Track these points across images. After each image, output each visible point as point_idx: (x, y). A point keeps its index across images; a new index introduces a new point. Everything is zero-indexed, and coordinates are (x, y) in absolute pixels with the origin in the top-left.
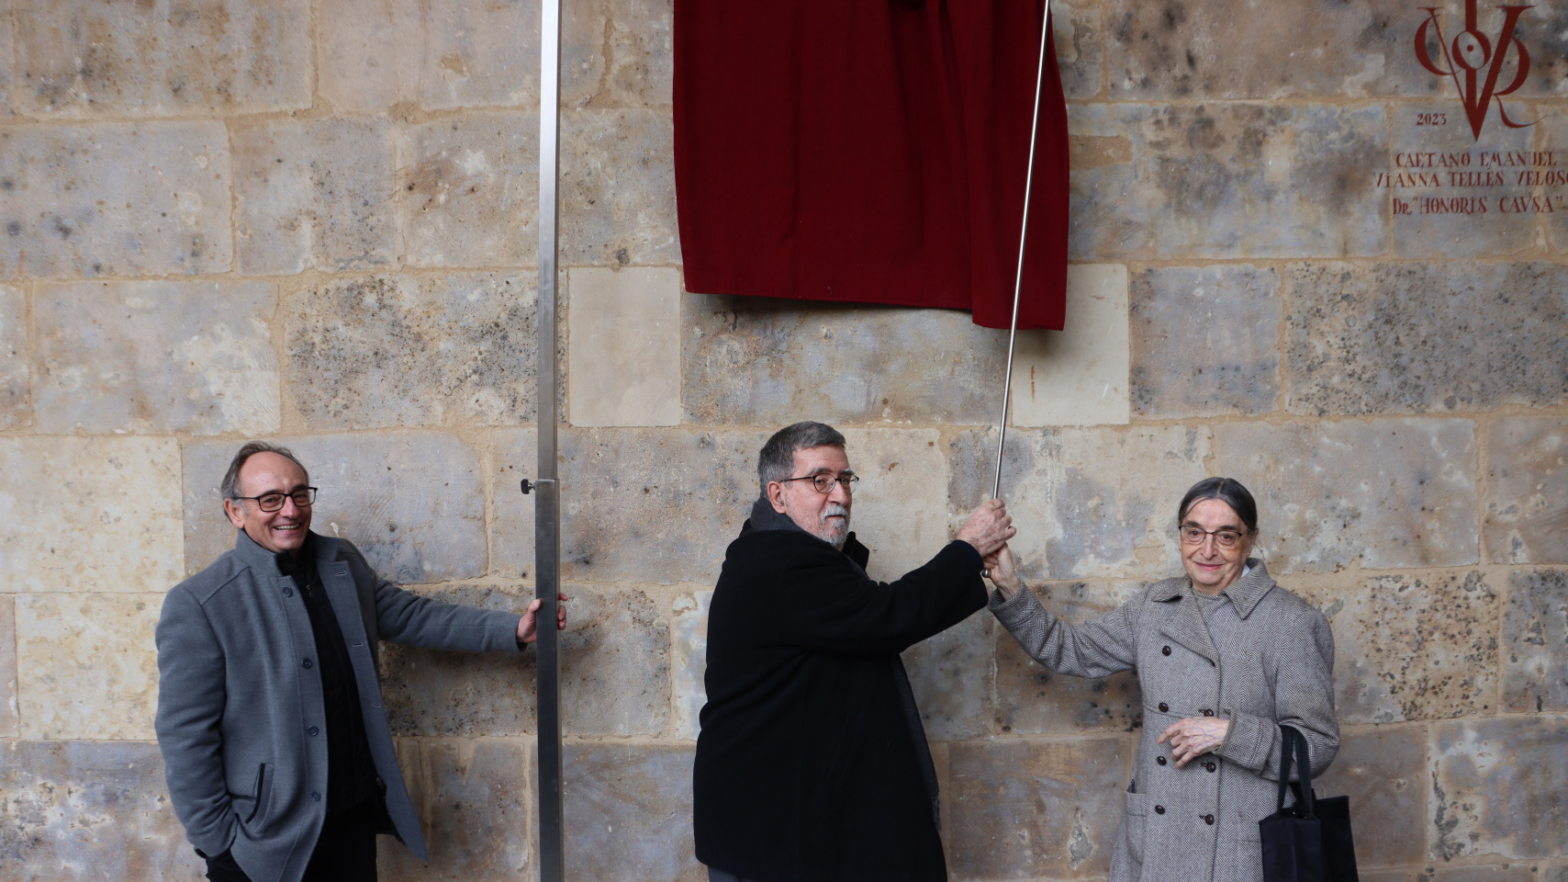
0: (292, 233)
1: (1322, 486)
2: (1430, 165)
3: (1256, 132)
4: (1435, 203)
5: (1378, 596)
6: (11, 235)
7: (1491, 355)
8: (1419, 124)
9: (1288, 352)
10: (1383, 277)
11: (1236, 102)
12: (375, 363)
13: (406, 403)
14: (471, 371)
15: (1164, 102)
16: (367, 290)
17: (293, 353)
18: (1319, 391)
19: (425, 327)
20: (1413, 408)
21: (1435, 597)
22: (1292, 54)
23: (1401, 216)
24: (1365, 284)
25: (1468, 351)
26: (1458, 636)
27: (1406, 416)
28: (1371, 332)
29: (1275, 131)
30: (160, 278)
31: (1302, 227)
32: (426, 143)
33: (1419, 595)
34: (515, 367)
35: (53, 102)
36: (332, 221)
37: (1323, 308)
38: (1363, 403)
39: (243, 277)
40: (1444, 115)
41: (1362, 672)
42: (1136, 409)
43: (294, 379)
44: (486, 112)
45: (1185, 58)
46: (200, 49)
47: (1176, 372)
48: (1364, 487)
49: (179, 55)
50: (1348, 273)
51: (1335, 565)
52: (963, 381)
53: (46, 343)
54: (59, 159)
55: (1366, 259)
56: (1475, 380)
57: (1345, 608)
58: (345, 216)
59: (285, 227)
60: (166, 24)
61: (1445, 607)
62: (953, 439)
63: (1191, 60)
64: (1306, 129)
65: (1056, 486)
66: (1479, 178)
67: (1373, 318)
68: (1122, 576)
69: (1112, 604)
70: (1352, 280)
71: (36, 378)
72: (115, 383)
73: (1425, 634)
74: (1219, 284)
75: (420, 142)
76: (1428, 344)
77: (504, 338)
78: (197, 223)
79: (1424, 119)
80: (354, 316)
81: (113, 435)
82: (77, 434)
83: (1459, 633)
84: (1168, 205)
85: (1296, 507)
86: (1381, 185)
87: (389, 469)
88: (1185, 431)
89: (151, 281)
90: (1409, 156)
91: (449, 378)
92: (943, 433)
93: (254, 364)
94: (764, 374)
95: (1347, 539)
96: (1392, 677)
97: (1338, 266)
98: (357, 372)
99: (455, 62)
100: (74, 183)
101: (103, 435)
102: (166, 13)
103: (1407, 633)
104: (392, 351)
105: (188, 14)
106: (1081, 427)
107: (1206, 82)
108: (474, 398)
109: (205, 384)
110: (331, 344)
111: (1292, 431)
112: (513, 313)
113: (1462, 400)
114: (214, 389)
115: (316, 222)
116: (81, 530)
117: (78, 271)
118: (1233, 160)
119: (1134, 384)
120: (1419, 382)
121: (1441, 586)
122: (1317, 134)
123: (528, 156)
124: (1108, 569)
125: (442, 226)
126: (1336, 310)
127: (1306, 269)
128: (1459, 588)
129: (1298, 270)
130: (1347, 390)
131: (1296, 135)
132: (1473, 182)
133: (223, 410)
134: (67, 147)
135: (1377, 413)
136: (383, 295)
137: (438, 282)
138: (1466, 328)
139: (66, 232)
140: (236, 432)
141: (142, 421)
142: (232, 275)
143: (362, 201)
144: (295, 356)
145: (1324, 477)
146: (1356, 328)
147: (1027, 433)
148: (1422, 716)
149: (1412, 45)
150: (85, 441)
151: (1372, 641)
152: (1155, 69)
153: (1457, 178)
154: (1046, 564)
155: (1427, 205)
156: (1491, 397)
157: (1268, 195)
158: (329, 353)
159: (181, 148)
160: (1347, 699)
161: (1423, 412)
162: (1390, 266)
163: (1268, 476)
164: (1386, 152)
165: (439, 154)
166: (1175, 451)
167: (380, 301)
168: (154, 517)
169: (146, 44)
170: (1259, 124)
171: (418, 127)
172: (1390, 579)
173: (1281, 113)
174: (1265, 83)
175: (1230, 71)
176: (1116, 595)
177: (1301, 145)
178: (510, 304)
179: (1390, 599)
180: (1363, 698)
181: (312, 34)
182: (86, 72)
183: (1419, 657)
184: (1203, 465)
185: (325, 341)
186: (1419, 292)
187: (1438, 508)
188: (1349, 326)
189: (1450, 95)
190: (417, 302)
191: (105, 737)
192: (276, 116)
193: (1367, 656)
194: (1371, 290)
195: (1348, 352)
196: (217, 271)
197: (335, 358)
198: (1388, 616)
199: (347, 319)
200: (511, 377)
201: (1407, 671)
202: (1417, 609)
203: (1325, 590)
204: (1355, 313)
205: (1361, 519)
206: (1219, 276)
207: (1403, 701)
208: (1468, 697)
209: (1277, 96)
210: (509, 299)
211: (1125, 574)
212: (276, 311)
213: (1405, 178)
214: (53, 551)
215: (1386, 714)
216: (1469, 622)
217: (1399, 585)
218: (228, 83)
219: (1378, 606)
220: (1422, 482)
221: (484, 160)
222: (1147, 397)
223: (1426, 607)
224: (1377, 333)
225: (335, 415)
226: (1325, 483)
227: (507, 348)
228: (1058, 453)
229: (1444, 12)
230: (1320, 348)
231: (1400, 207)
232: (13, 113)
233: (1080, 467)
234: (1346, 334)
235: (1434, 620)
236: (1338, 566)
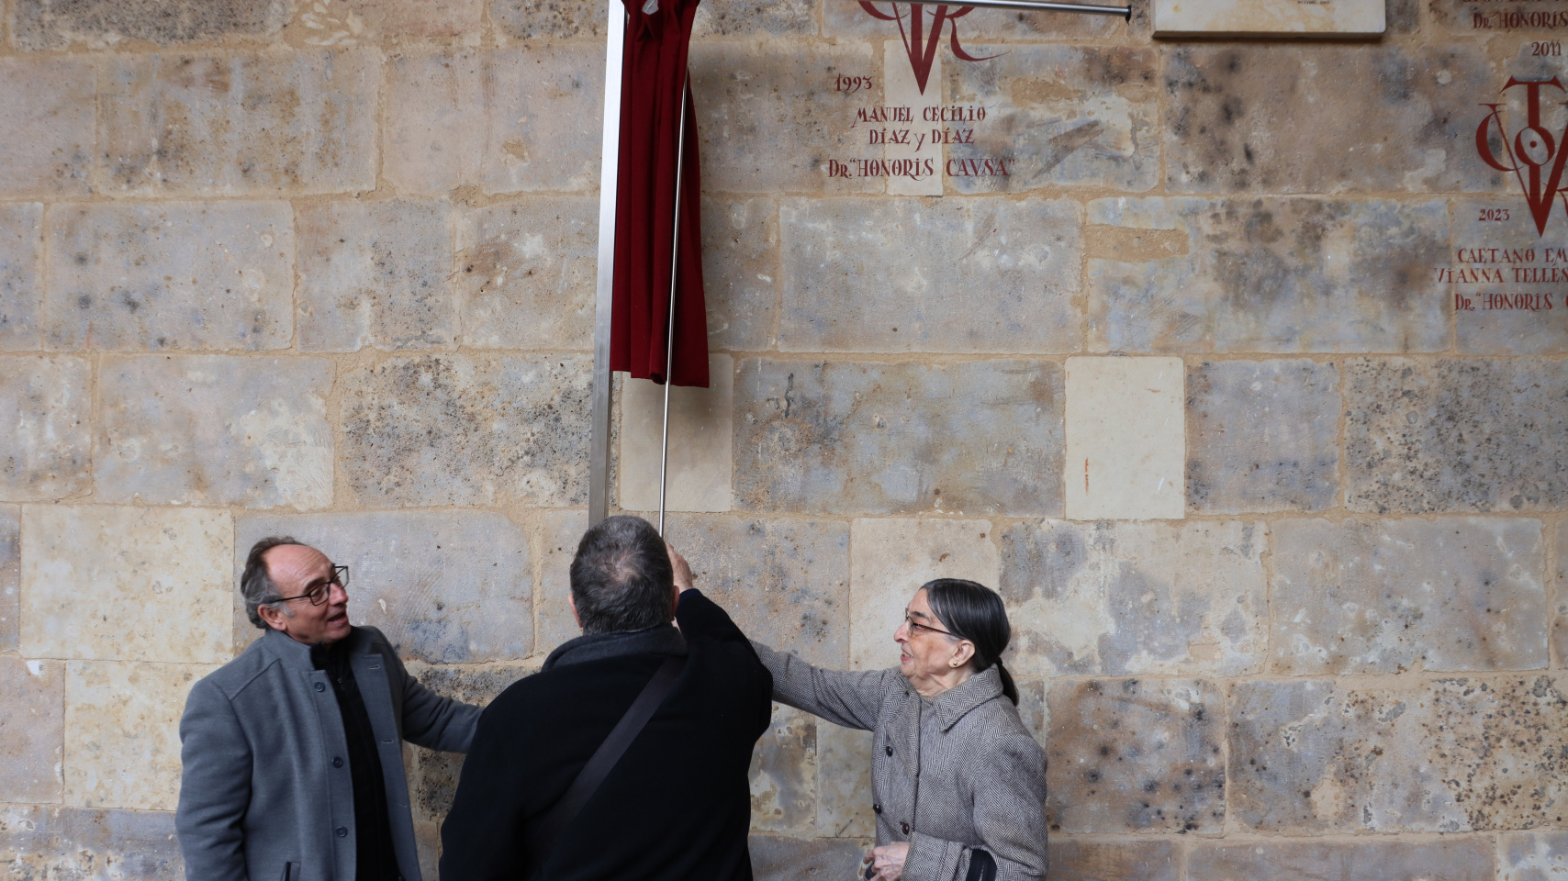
0: (351, 311)
1: (1383, 586)
2: (1493, 261)
3: (1315, 227)
4: (1499, 299)
5: (1442, 699)
6: (82, 308)
7: (1558, 454)
8: (1481, 219)
9: (1348, 448)
10: (1446, 373)
11: (1294, 196)
12: (428, 442)
13: (458, 482)
14: (523, 452)
15: (1221, 196)
16: (422, 369)
17: (348, 429)
18: (1379, 488)
19: (479, 407)
20: (1477, 507)
21: (1502, 702)
22: (1351, 149)
23: (1464, 311)
24: (1427, 379)
25: (1535, 449)
26: (1527, 744)
27: (1470, 514)
28: (1433, 429)
29: (1334, 226)
30: (222, 352)
31: (1362, 322)
32: (486, 226)
33: (1485, 700)
34: (566, 449)
35: (129, 181)
36: (391, 300)
37: (1383, 403)
38: (1425, 501)
39: (302, 354)
40: (1507, 210)
41: (1425, 778)
42: (1191, 504)
43: (349, 456)
44: (546, 196)
45: (1243, 152)
46: (270, 132)
47: (1233, 467)
48: (1426, 587)
49: (251, 138)
50: (1409, 369)
51: (1397, 666)
52: (1017, 473)
53: (109, 413)
54: (131, 235)
55: (1428, 354)
56: (1542, 479)
57: (1407, 711)
58: (404, 296)
59: (345, 306)
60: (240, 108)
61: (1513, 713)
62: (1005, 531)
63: (1249, 155)
64: (1365, 224)
65: (1109, 580)
66: (1544, 274)
67: (1435, 414)
68: (1176, 673)
69: (1165, 702)
70: (1414, 376)
71: (97, 448)
72: (173, 454)
73: (1492, 740)
74: (1277, 379)
75: (480, 224)
76: (1492, 442)
77: (557, 420)
78: (259, 300)
79: (1487, 215)
80: (409, 395)
81: (169, 505)
82: (134, 504)
83: (1529, 740)
84: (1225, 299)
85: (1356, 606)
86: (1442, 280)
87: (439, 547)
88: (1241, 527)
89: (213, 356)
90: (1472, 252)
91: (501, 459)
92: (995, 525)
93: (310, 440)
94: (815, 462)
95: (1409, 640)
96: (1458, 784)
97: (1399, 362)
98: (410, 450)
99: (516, 148)
100: (144, 260)
101: (159, 505)
102: (240, 97)
103: (1473, 738)
104: (446, 430)
105: (260, 98)
106: (1135, 521)
107: (1264, 176)
108: (525, 479)
109: (261, 457)
110: (386, 422)
111: (1351, 529)
112: (567, 396)
113: (1529, 499)
114: (269, 463)
115: (376, 301)
116: (133, 598)
117: (143, 344)
118: (1291, 254)
119: (1190, 478)
120: (1483, 481)
121: (1509, 691)
122: (1376, 229)
123: (586, 240)
124: (1161, 665)
125: (499, 308)
126: (1397, 405)
127: (1366, 364)
128: (1528, 693)
129: (1358, 365)
130: (1408, 487)
131: (1356, 229)
132: (1537, 279)
133: (277, 484)
134: (140, 224)
135: (1440, 511)
136: (438, 374)
137: (494, 363)
138: (1532, 426)
139: (133, 305)
140: (289, 506)
141: (198, 493)
142: (292, 351)
143: (421, 281)
144: (350, 432)
145: (1385, 576)
146: (1418, 424)
147: (1080, 527)
148: (1490, 826)
149: (1474, 140)
150: (141, 511)
151: (1436, 746)
152: (1213, 163)
153: (1522, 274)
154: (1098, 659)
155: (1491, 301)
156: (1559, 496)
157: (1327, 290)
158: (384, 431)
159: (248, 226)
160: (1409, 805)
161: (1488, 511)
162: (1452, 363)
163: (1327, 574)
164: (1448, 247)
165: (498, 237)
166: (1231, 547)
167: (435, 380)
168: (205, 588)
169: (220, 126)
170: (1318, 218)
171: (479, 210)
172: (1454, 682)
173: (1339, 208)
174: (1323, 178)
175: (1288, 165)
176: (1169, 692)
177: (1361, 240)
178: (564, 386)
179: (1455, 703)
180: (1427, 806)
181: (378, 118)
182: (162, 153)
183: (1486, 764)
184: (1260, 562)
185: (380, 418)
186: (1483, 389)
187: (1505, 610)
188: (1410, 423)
189: (1513, 190)
190: (472, 383)
191: (147, 807)
192: (342, 197)
193: (1431, 762)
194: (1433, 386)
195: (1409, 449)
196: (277, 347)
197: (389, 436)
198: (1452, 720)
199: (402, 397)
200: (562, 459)
201: (1474, 779)
202: (1483, 714)
203: (1386, 692)
204: (1417, 409)
205: (1424, 620)
206: (1277, 370)
207: (1469, 810)
208: (1539, 808)
209: (1335, 191)
210: (563, 382)
211: (1179, 671)
212: (332, 388)
213: (1467, 274)
214: (105, 619)
215: (1452, 822)
216: (1539, 729)
217: (1464, 689)
218: (295, 164)
219: (1441, 710)
220: (1487, 583)
221: (542, 243)
222: (1203, 491)
223: (1492, 712)
224: (1439, 430)
225: (387, 492)
226: (1385, 582)
227: (559, 430)
228: (1112, 546)
229: (1506, 108)
230: (1380, 444)
231: (1462, 303)
232: (91, 191)
233: (1134, 562)
234: (1407, 430)
235: (1501, 726)
236: (1400, 667)
